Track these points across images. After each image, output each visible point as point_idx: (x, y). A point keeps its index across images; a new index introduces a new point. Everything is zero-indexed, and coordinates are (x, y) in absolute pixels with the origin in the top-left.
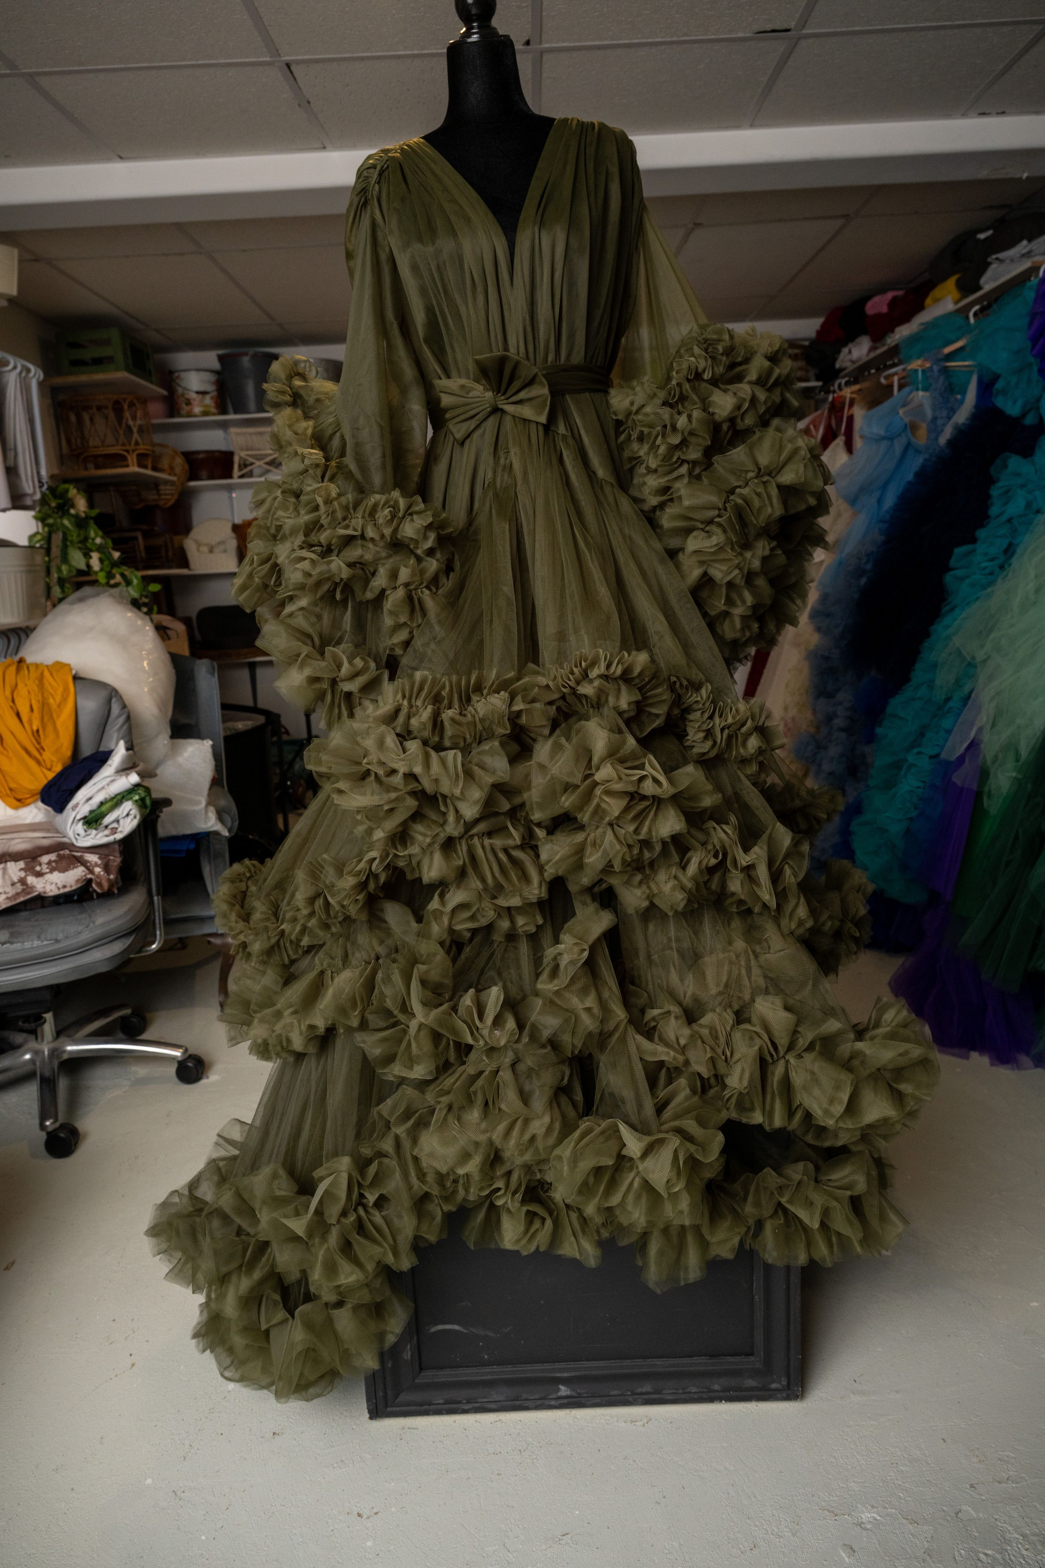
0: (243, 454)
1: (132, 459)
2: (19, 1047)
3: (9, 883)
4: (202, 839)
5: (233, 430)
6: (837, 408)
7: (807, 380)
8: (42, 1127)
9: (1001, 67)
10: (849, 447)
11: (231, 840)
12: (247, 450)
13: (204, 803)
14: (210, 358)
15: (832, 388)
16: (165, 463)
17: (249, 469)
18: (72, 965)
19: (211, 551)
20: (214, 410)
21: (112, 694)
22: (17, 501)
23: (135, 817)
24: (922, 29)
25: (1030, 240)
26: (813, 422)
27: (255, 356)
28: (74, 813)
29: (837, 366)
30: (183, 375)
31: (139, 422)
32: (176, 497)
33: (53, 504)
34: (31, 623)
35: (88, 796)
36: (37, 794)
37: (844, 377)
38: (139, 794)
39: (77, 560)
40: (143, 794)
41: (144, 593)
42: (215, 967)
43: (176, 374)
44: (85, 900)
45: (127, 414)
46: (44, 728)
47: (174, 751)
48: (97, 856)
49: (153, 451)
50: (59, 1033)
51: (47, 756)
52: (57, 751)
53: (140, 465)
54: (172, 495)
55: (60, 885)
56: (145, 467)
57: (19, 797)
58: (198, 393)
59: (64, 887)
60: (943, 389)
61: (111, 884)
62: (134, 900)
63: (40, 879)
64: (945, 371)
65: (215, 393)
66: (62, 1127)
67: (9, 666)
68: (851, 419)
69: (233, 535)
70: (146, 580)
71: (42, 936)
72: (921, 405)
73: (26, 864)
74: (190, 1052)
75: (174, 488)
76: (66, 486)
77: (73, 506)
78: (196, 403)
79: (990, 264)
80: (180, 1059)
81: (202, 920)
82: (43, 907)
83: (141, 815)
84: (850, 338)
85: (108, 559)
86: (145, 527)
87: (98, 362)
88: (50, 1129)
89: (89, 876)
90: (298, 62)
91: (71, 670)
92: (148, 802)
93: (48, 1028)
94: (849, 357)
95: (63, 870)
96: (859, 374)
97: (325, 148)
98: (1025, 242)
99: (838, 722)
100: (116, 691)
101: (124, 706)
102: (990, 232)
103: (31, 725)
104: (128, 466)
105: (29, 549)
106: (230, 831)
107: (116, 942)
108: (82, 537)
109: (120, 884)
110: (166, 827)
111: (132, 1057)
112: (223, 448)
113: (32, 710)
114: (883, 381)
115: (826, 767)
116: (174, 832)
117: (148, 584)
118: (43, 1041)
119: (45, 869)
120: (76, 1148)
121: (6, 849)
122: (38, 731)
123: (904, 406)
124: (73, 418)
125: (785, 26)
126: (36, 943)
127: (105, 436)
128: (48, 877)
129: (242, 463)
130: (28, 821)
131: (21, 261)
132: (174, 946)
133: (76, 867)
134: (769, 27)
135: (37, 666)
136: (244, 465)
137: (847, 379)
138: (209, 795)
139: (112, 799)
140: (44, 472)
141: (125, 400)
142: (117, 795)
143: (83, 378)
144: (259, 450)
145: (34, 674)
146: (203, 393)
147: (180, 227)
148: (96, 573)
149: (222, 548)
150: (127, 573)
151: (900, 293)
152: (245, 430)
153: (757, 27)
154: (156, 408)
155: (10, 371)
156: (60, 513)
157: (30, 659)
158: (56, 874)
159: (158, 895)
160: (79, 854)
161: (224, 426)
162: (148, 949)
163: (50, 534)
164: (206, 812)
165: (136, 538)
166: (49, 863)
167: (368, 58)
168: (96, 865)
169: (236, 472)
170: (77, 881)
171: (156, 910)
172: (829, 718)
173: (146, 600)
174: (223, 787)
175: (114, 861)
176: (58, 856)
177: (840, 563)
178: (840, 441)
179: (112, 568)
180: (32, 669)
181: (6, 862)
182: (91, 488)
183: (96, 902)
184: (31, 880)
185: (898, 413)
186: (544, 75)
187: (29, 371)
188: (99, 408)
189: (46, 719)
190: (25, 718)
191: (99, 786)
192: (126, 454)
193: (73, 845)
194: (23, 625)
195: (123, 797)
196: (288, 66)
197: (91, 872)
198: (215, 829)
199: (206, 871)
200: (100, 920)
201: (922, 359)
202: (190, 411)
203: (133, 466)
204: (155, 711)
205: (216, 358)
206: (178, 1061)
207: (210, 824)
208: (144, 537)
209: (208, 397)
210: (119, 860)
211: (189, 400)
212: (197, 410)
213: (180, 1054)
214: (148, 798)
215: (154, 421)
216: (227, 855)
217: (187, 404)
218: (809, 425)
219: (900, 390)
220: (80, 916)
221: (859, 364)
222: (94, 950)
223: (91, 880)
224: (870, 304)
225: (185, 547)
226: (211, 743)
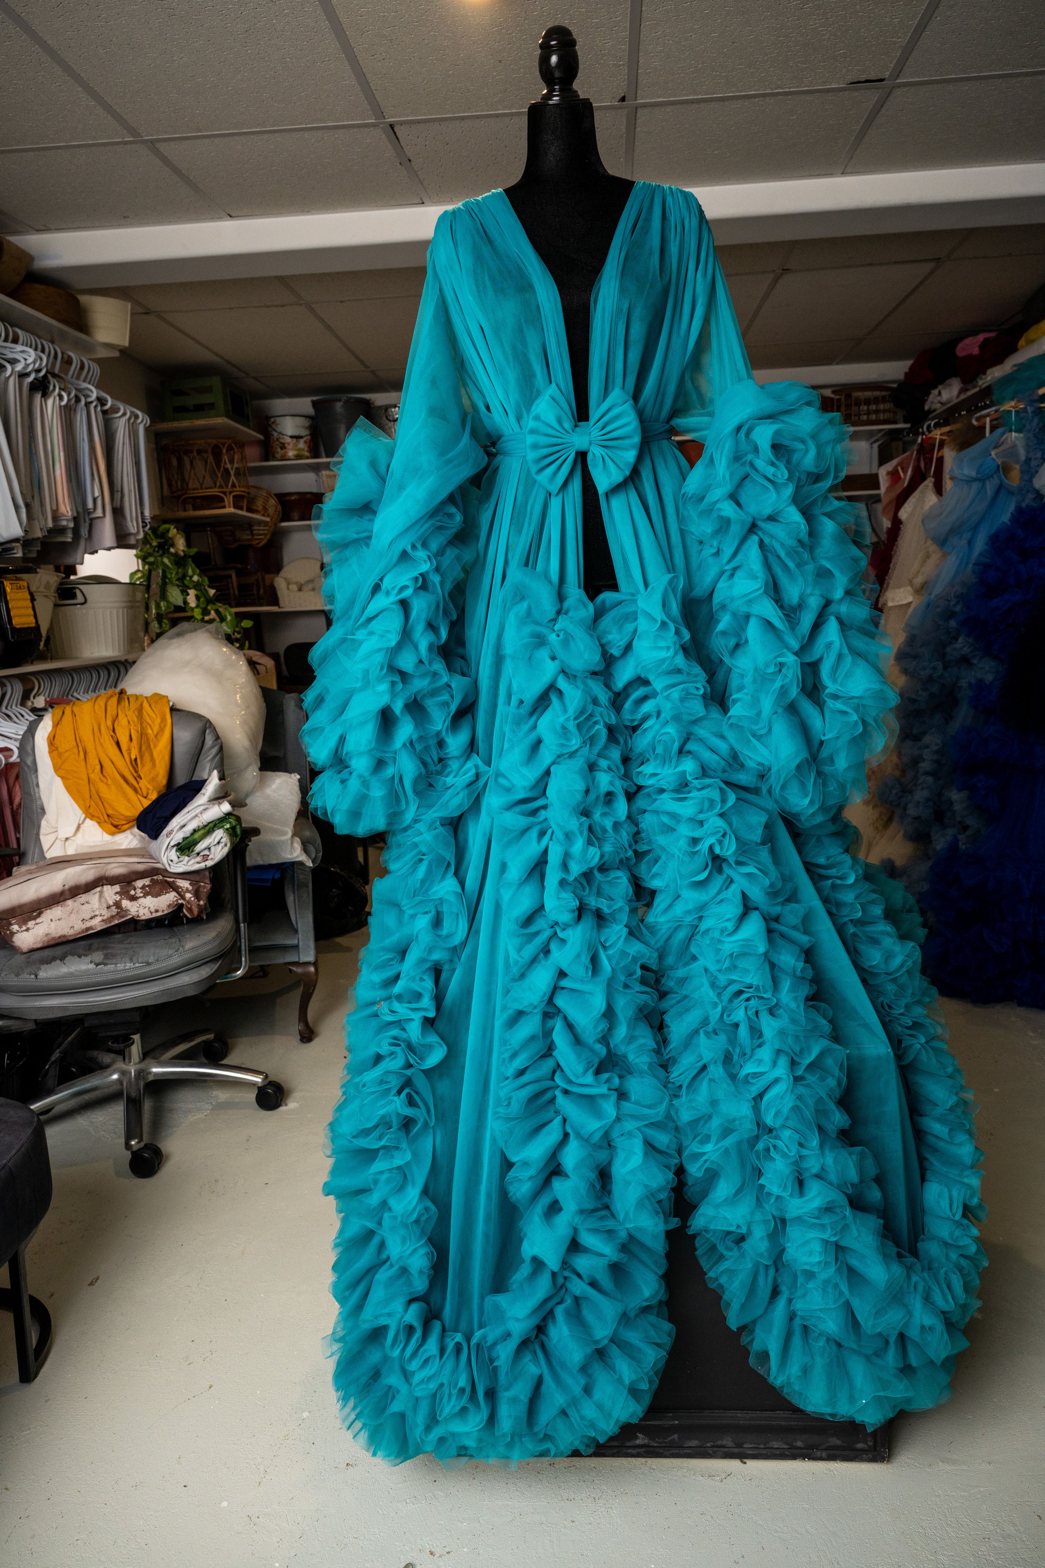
1: (229, 500)
2: (108, 1066)
3: (105, 906)
4: (288, 868)
5: (325, 473)
6: (926, 450)
7: (895, 422)
8: (128, 1146)
10: (939, 489)
11: (314, 871)
13: (290, 832)
14: (305, 404)
15: (921, 430)
16: (259, 505)
18: (161, 988)
19: (300, 590)
20: (307, 454)
21: (206, 725)
22: (122, 541)
23: (226, 845)
24: (1019, 75)
26: (900, 464)
27: (347, 402)
28: (169, 840)
29: (926, 408)
30: (278, 419)
31: (236, 465)
32: (268, 537)
33: (155, 544)
34: (130, 658)
35: (182, 823)
36: (133, 821)
37: (932, 419)
38: (230, 823)
39: (175, 596)
40: (234, 823)
41: (237, 629)
42: (296, 996)
43: (272, 420)
44: (176, 925)
45: (225, 458)
46: (142, 757)
47: (262, 783)
48: (189, 882)
49: (248, 493)
50: (146, 1055)
51: (144, 784)
52: (153, 779)
53: (235, 507)
54: (265, 535)
55: (153, 910)
56: (241, 508)
57: (117, 823)
58: (292, 437)
59: (157, 911)
60: (1038, 430)
61: (201, 909)
62: (222, 926)
63: (134, 903)
64: (1039, 412)
65: (309, 437)
66: (146, 1146)
67: (111, 697)
68: (940, 460)
70: (240, 616)
71: (134, 959)
72: (1014, 446)
73: (121, 888)
74: (269, 1079)
75: (267, 528)
76: (167, 526)
77: (173, 545)
78: (290, 447)
80: (260, 1085)
81: (285, 948)
82: (135, 930)
83: (231, 843)
84: (940, 380)
85: (205, 597)
86: (239, 566)
87: (201, 409)
88: (135, 1149)
89: (180, 902)
90: (401, 123)
91: (169, 701)
92: (238, 830)
93: (135, 1050)
94: (939, 398)
95: (156, 895)
96: (949, 415)
99: (925, 766)
100: (210, 723)
101: (218, 738)
103: (130, 754)
104: (224, 507)
105: (131, 586)
106: (313, 862)
107: (203, 967)
108: (180, 575)
109: (209, 910)
110: (254, 858)
111: (214, 1081)
112: (315, 490)
113: (131, 739)
114: (975, 423)
115: (912, 811)
116: (261, 863)
117: (241, 621)
118: (130, 1062)
119: (139, 893)
120: (159, 1168)
121: (103, 873)
122: (136, 760)
123: (995, 447)
124: (175, 462)
125: (880, 76)
126: (128, 965)
127: (204, 478)
128: (142, 901)
130: (123, 847)
131: (132, 314)
132: (258, 973)
133: (169, 893)
134: (863, 77)
135: (137, 697)
137: (937, 420)
138: (294, 826)
139: (206, 826)
140: (147, 513)
141: (224, 445)
142: (209, 823)
143: (186, 424)
145: (134, 705)
146: (298, 437)
147: (282, 280)
148: (192, 609)
149: (310, 586)
150: (221, 609)
151: (992, 335)
153: (851, 78)
154: (252, 452)
155: (120, 417)
156: (161, 552)
157: (130, 691)
158: (149, 898)
159: (244, 922)
160: (172, 880)
161: (316, 468)
162: (234, 974)
163: (150, 571)
164: (292, 843)
165: (230, 576)
166: (143, 887)
168: (188, 891)
170: (169, 906)
171: (243, 936)
172: (916, 761)
173: (238, 636)
174: (308, 818)
175: (204, 887)
176: (152, 881)
177: (929, 605)
178: (929, 482)
179: (207, 605)
180: (132, 700)
181: (102, 885)
182: (189, 528)
183: (185, 927)
184: (125, 903)
185: (990, 455)
186: (638, 129)
187: (137, 417)
188: (199, 452)
189: (143, 749)
190: (124, 748)
191: (193, 814)
192: (222, 495)
193: (166, 870)
194: (123, 659)
195: (215, 826)
196: (392, 126)
197: (183, 898)
198: (300, 859)
199: (290, 899)
200: (189, 945)
201: (1016, 400)
202: (285, 455)
203: (230, 507)
204: (246, 743)
205: (310, 404)
206: (259, 1088)
207: (295, 855)
208: (238, 576)
209: (302, 441)
210: (209, 886)
211: (283, 444)
212: (291, 453)
213: (259, 1080)
214: (238, 827)
215: (251, 465)
216: (310, 885)
217: (282, 448)
218: (896, 467)
219: (992, 431)
220: (171, 940)
221: (949, 405)
222: (183, 974)
223: (182, 905)
224: (960, 346)
225: (276, 584)
226: (298, 777)
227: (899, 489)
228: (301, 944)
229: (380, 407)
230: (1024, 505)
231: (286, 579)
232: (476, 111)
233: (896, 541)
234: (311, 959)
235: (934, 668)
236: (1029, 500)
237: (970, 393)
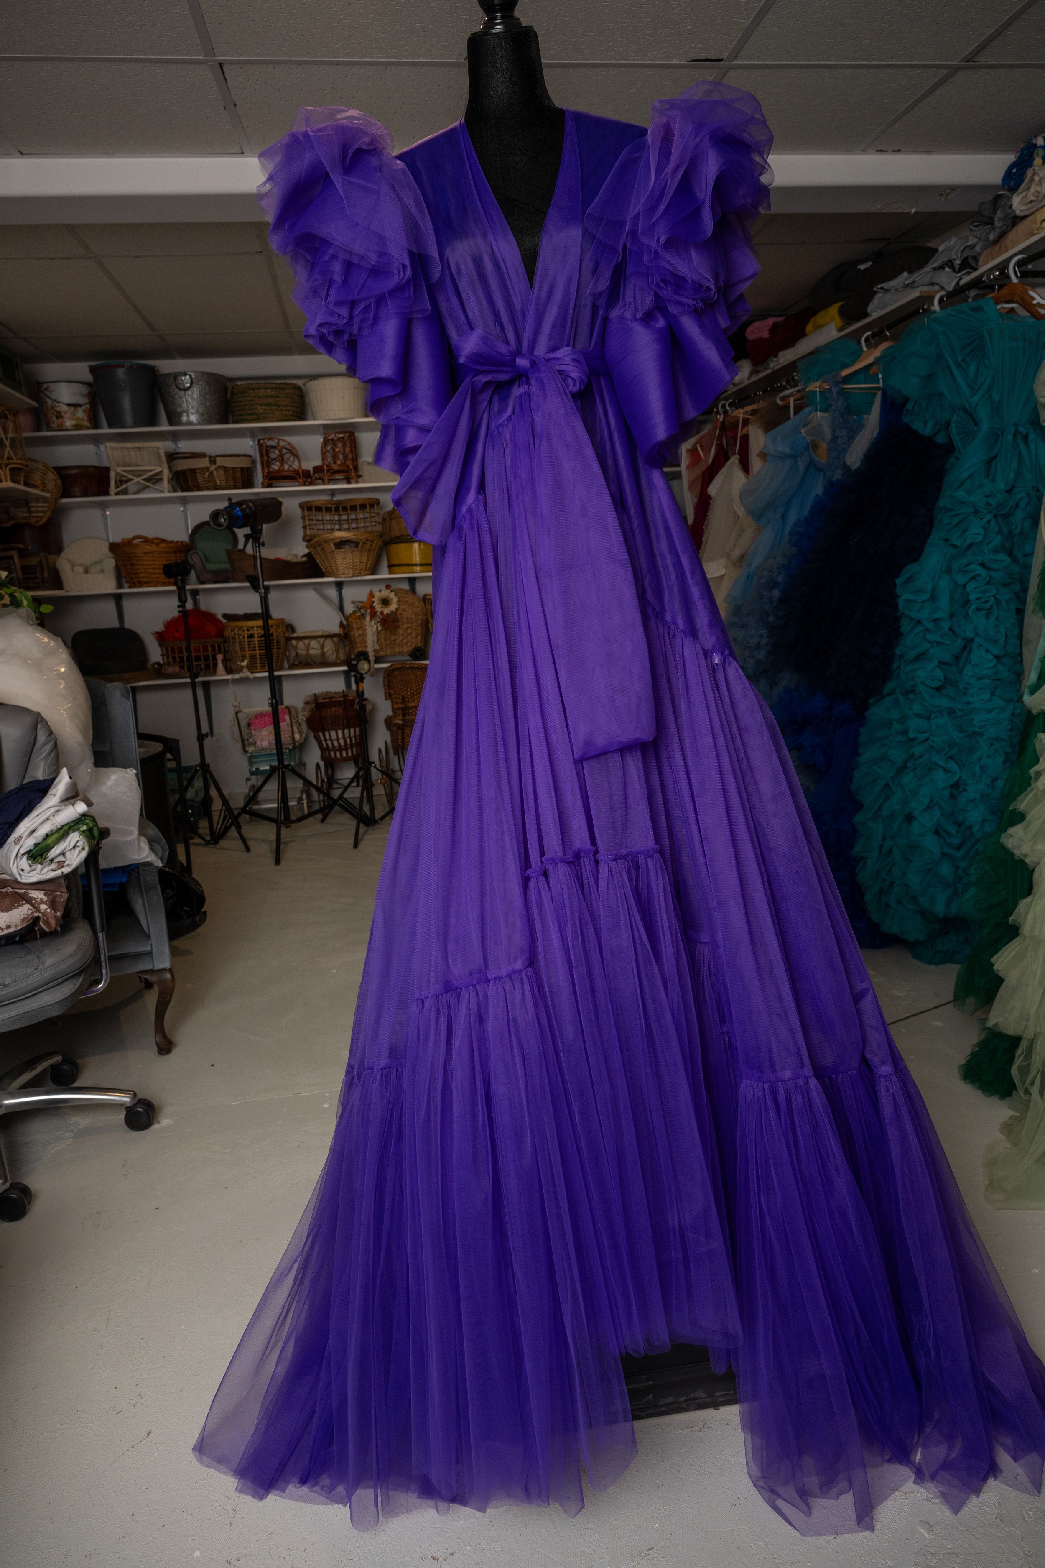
0: (119, 470)
1: (5, 474)
4: (133, 871)
5: (108, 444)
6: (729, 428)
9: (904, 107)
10: (745, 466)
11: (161, 872)
12: (124, 466)
13: (136, 833)
14: (82, 369)
15: (715, 410)
16: (37, 478)
17: (124, 486)
18: (21, 1011)
19: (86, 572)
20: (87, 424)
21: (37, 720)
23: (83, 849)
24: (842, 67)
25: (911, 272)
26: (700, 442)
27: (131, 368)
28: (17, 847)
30: (51, 386)
31: (11, 435)
32: (48, 514)
35: (32, 828)
37: (726, 399)
38: (87, 824)
40: (91, 824)
41: (39, 614)
43: (45, 386)
44: (27, 941)
47: (96, 781)
48: (43, 892)
49: (26, 466)
53: (13, 481)
54: (44, 512)
56: (18, 482)
58: (69, 405)
59: (9, 927)
60: (843, 410)
61: (58, 921)
62: (80, 938)
64: (842, 393)
65: (88, 406)
66: (12, 1186)
68: (745, 438)
69: (111, 554)
70: (37, 601)
72: (821, 425)
74: (139, 1096)
75: (46, 505)
78: (67, 416)
79: (876, 292)
80: (128, 1105)
81: (137, 956)
83: (89, 846)
86: (22, 546)
88: (1, 1190)
89: (36, 914)
90: (232, 63)
92: (96, 833)
95: (6, 909)
96: (743, 397)
97: (243, 153)
98: (905, 274)
100: (41, 717)
101: (50, 732)
102: (870, 263)
104: (2, 481)
106: (160, 861)
107: (65, 984)
109: (66, 922)
110: (105, 859)
111: (69, 1107)
112: (97, 464)
114: (779, 402)
117: (40, 605)
120: (28, 1210)
123: (805, 425)
125: (720, 57)
129: (118, 479)
133: (21, 906)
134: (703, 56)
136: (121, 482)
137: (731, 400)
138: (139, 824)
139: (59, 829)
142: (63, 826)
144: (137, 466)
146: (76, 406)
147: (71, 229)
149: (98, 568)
150: (17, 594)
151: (780, 319)
152: (122, 445)
153: (691, 56)
154: (25, 420)
159: (102, 932)
160: (23, 891)
161: (96, 440)
162: (95, 989)
164: (139, 843)
165: (12, 557)
167: (306, 62)
168: (42, 902)
169: (113, 489)
170: (23, 920)
171: (101, 947)
175: (61, 896)
177: (750, 576)
178: (735, 459)
179: (1, 588)
183: (39, 941)
185: (801, 433)
191: (44, 817)
193: (16, 881)
195: (70, 829)
196: (221, 65)
197: (38, 910)
198: (149, 859)
199: (138, 905)
200: (49, 961)
201: (820, 381)
202: (62, 425)
203: (6, 481)
204: (79, 737)
205: (88, 369)
206: (127, 1108)
207: (143, 855)
208: (21, 556)
209: (80, 410)
210: (66, 895)
211: (60, 412)
212: (69, 423)
213: (128, 1099)
214: (95, 828)
215: (25, 434)
216: (159, 887)
217: (58, 417)
218: (695, 444)
219: (796, 413)
220: (27, 958)
221: (741, 386)
222: (43, 994)
223: (38, 918)
224: (749, 329)
225: (59, 567)
226: (135, 771)
227: (702, 467)
228: (154, 951)
229: (168, 375)
230: (834, 479)
231: (69, 560)
232: (316, 56)
233: (707, 516)
234: (167, 964)
235: (761, 636)
236: (838, 475)
237: (761, 375)
